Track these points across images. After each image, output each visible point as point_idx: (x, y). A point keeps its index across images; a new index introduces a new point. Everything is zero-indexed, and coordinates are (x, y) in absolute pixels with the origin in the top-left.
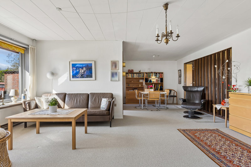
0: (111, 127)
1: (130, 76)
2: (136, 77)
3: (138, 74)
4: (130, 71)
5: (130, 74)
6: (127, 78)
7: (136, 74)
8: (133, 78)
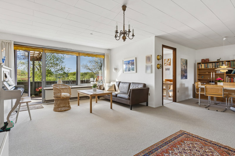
0: (131, 109)
1: (203, 66)
2: (211, 67)
3: (214, 64)
4: (203, 61)
5: (203, 65)
6: (199, 69)
7: (211, 64)
8: (206, 69)
